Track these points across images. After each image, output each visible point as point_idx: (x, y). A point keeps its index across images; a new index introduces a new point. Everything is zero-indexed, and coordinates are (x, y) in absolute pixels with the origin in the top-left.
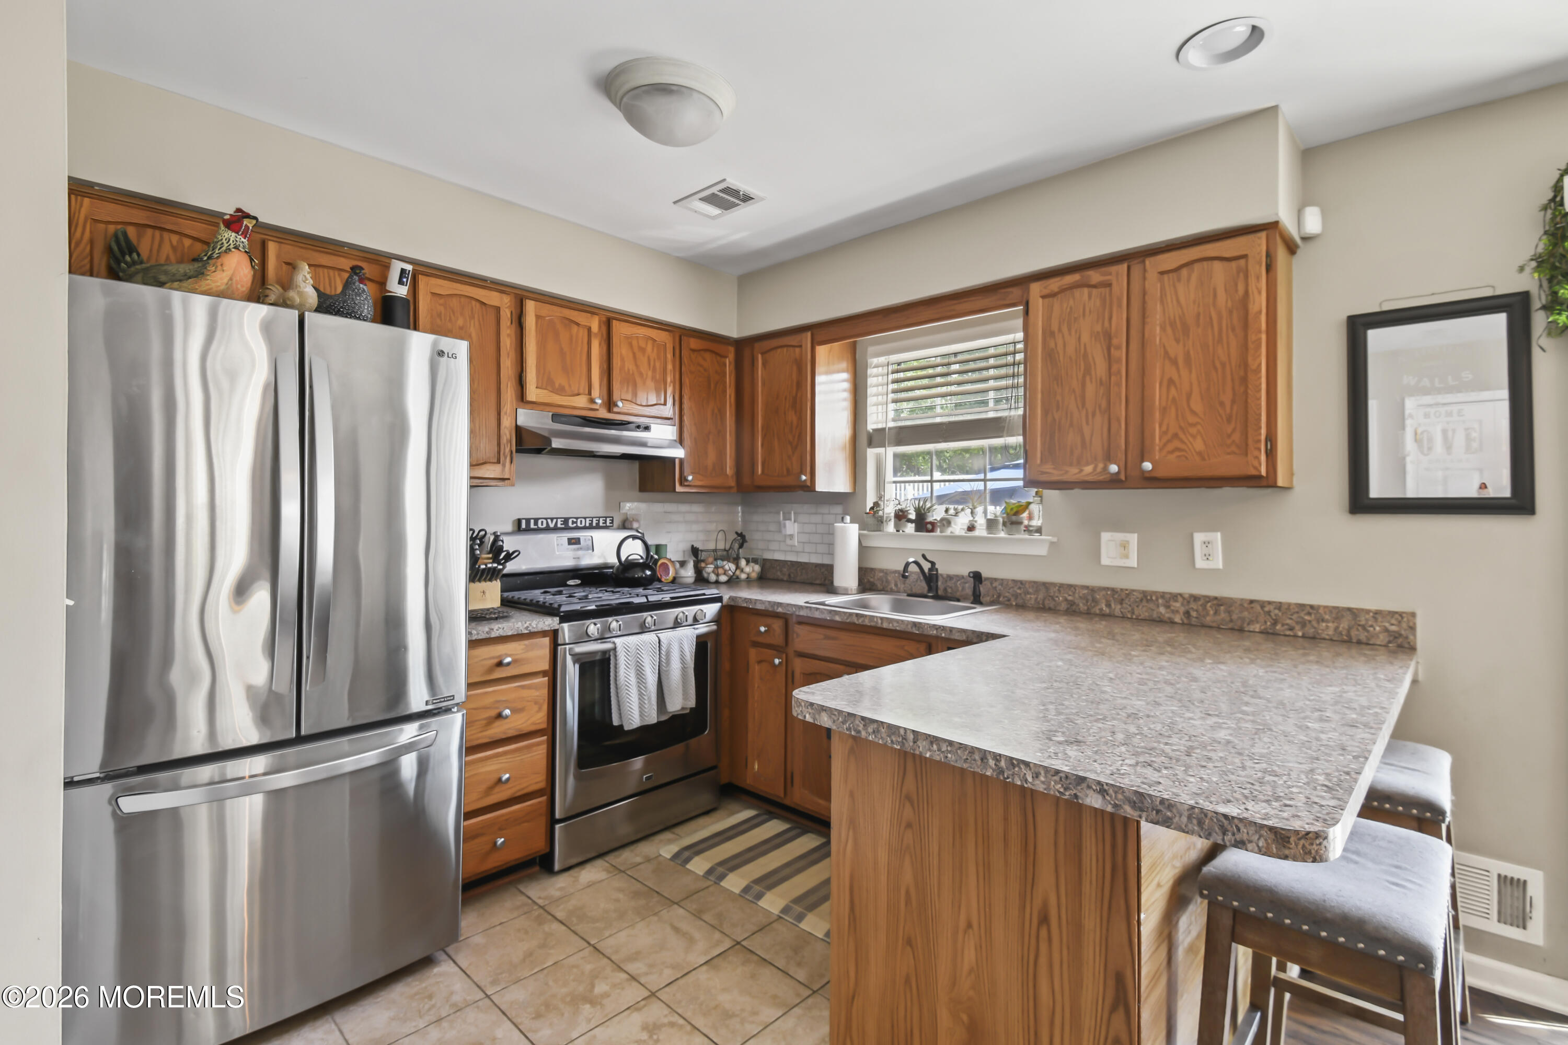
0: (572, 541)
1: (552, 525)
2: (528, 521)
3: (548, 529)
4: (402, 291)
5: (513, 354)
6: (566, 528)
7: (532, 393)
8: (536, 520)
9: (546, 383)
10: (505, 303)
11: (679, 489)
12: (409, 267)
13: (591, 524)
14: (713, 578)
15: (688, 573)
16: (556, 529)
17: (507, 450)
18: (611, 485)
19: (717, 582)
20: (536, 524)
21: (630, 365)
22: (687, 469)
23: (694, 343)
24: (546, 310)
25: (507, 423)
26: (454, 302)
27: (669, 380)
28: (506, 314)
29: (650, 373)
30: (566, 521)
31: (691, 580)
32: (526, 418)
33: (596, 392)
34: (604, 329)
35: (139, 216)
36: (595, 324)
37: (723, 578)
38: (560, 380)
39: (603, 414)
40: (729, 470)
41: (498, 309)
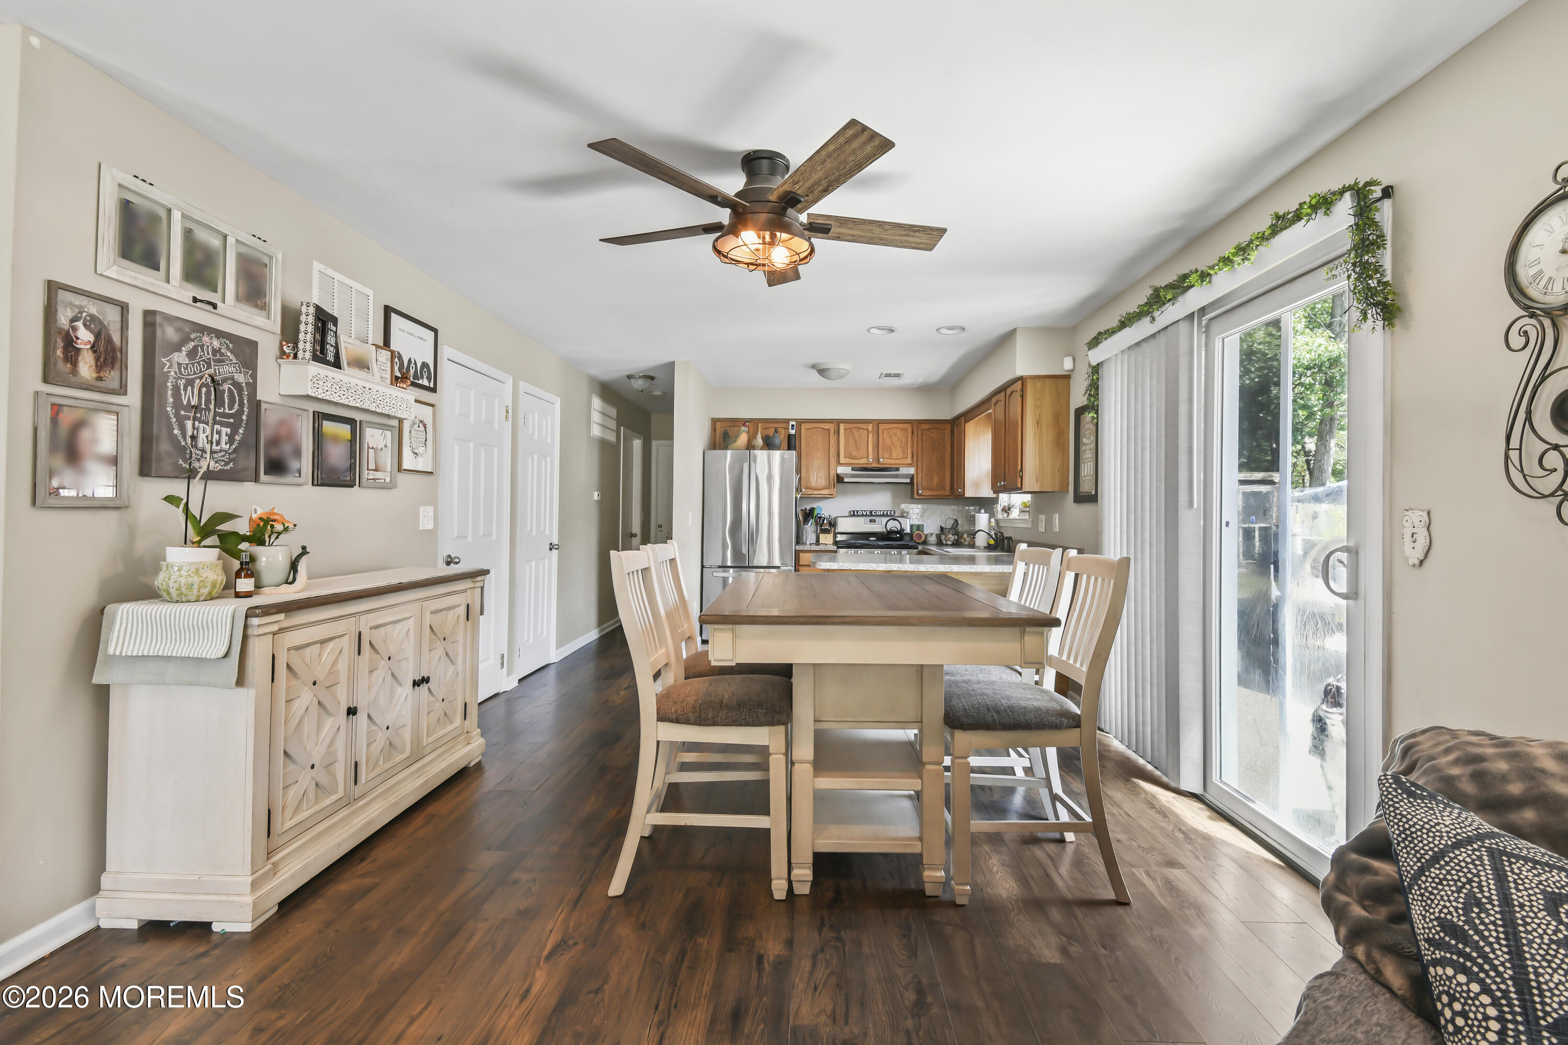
0: (871, 521)
1: (864, 514)
2: (854, 512)
3: (863, 515)
4: (793, 432)
5: (835, 446)
6: (871, 515)
7: (842, 460)
8: (857, 512)
9: (849, 456)
10: (831, 427)
11: (916, 496)
12: (794, 423)
13: (883, 514)
14: (944, 542)
15: (933, 539)
16: (866, 515)
17: (832, 483)
18: (895, 496)
19: (947, 545)
20: (857, 513)
21: (888, 442)
22: (920, 487)
23: (924, 426)
24: (849, 426)
25: (832, 473)
26: (814, 430)
27: (909, 446)
28: (832, 430)
29: (899, 444)
30: (871, 512)
31: (935, 543)
32: (841, 470)
33: (871, 456)
34: (876, 429)
35: (730, 424)
36: (870, 427)
37: (949, 543)
38: (854, 453)
39: (875, 465)
40: (948, 488)
41: (829, 429)
